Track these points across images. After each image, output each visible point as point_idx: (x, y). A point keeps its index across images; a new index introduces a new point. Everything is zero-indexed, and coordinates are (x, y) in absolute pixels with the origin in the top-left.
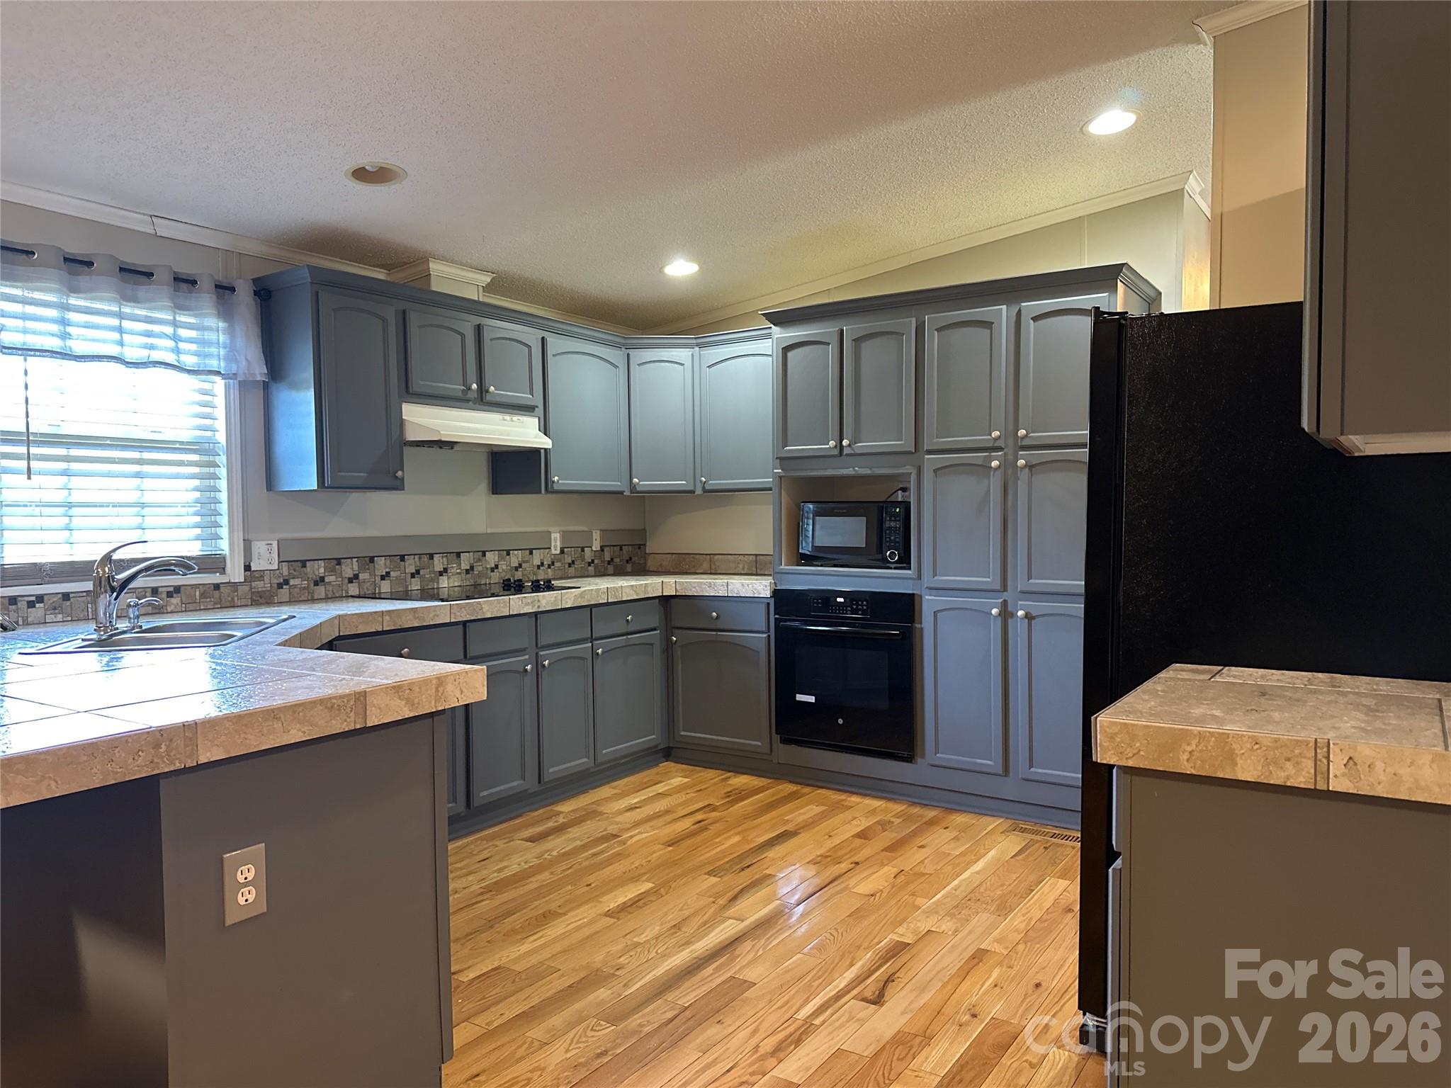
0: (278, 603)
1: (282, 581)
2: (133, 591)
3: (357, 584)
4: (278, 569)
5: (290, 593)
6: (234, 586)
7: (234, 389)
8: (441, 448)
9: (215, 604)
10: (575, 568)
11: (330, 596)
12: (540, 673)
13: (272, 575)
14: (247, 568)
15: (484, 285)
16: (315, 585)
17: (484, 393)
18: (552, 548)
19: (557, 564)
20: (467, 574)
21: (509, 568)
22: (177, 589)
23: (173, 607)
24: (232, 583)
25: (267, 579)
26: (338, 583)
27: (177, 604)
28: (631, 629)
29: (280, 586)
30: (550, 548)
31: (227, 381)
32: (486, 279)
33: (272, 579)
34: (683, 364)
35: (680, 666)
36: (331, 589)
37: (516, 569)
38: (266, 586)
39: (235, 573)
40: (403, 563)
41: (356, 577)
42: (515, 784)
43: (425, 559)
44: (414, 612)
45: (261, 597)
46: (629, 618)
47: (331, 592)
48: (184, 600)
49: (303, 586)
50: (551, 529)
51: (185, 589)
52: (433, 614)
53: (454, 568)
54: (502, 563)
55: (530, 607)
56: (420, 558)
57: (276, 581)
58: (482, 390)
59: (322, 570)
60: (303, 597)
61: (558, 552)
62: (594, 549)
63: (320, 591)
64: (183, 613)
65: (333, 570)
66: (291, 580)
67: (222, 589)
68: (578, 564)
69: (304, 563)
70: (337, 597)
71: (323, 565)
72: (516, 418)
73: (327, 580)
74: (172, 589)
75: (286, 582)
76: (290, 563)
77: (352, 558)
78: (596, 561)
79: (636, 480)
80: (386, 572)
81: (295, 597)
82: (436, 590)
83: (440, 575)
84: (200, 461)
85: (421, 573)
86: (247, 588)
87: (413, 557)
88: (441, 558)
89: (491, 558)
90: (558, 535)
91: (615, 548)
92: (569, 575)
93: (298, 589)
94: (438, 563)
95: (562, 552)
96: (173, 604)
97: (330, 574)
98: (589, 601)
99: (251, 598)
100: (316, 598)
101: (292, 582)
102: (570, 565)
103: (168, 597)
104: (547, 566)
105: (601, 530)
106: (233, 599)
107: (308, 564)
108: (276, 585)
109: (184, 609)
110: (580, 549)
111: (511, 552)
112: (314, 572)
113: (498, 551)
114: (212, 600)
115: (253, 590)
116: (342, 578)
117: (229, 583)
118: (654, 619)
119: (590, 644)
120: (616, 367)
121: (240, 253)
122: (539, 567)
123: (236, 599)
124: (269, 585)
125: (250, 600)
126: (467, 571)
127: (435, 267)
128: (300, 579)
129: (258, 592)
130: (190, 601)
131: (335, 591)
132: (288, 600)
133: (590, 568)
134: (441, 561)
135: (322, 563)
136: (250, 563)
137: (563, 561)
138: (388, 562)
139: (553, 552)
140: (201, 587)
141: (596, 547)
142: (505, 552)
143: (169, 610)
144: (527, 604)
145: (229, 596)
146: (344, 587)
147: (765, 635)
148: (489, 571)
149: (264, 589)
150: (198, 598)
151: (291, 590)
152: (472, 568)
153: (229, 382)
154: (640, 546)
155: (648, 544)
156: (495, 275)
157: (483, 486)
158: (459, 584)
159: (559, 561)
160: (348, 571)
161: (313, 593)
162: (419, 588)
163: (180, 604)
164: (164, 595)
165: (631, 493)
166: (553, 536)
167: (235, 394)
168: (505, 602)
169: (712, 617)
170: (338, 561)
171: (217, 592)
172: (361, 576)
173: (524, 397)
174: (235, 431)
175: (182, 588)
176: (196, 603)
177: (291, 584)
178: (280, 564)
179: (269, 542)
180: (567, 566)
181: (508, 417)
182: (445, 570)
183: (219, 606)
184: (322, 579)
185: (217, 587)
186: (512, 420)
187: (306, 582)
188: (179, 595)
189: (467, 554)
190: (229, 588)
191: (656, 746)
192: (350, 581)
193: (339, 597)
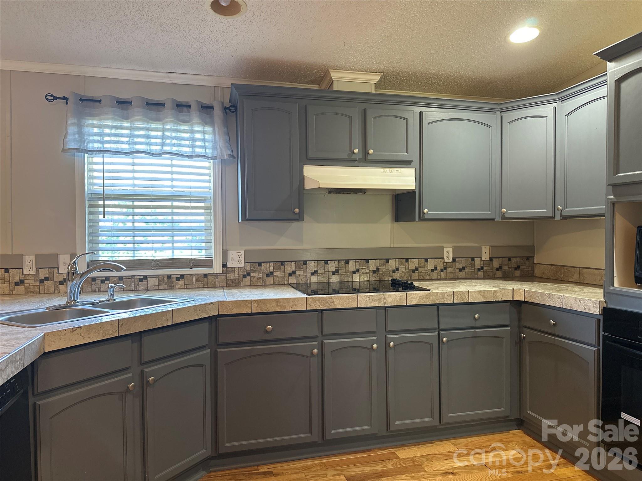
0: (243, 286)
1: (246, 273)
2: (157, 276)
3: (295, 277)
4: (244, 267)
5: (251, 281)
6: (216, 275)
7: (218, 165)
8: (356, 193)
9: (204, 285)
10: (466, 272)
11: (276, 283)
12: (387, 351)
13: (240, 270)
14: (224, 266)
15: (376, 82)
16: (267, 277)
17: (366, 154)
18: (445, 258)
19: (449, 269)
20: (373, 273)
21: (408, 270)
22: (182, 276)
23: (179, 286)
24: (215, 274)
25: (236, 273)
26: (282, 276)
27: (182, 284)
28: (478, 324)
29: (244, 276)
30: (443, 258)
31: (214, 160)
32: (376, 78)
33: (240, 272)
34: (546, 117)
35: (528, 358)
36: (277, 279)
37: (414, 271)
38: (236, 276)
39: (217, 268)
40: (327, 265)
41: (294, 273)
42: (364, 428)
43: (343, 263)
44: (277, 302)
45: (232, 282)
46: (476, 316)
47: (277, 281)
48: (186, 282)
49: (259, 277)
50: (444, 245)
51: (187, 276)
52: (292, 304)
53: (364, 269)
54: (402, 267)
55: (377, 303)
56: (339, 262)
57: (242, 274)
58: (366, 153)
59: (272, 268)
60: (259, 283)
61: (450, 261)
62: (483, 259)
63: (270, 280)
64: (186, 290)
65: (279, 268)
66: (252, 273)
67: (209, 277)
68: (468, 270)
69: (260, 264)
70: (281, 284)
71: (272, 265)
72: (396, 170)
73: (275, 274)
74: (179, 276)
75: (249, 274)
76: (251, 264)
77: (291, 261)
78: (485, 268)
79: (504, 210)
80: (315, 271)
81: (254, 283)
82: (350, 282)
83: (354, 274)
84: (205, 206)
85: (340, 272)
86: (223, 277)
87: (334, 261)
88: (354, 263)
89: (393, 264)
90: (450, 250)
91: (503, 259)
92: (460, 277)
93: (256, 279)
94: (352, 266)
95: (454, 260)
96: (180, 284)
97: (277, 270)
98: (434, 301)
99: (226, 283)
100: (267, 284)
101: (252, 274)
102: (460, 270)
103: (176, 280)
104: (440, 270)
105: (490, 246)
106: (215, 283)
107: (263, 264)
108: (242, 276)
109: (186, 287)
110: (470, 259)
111: (409, 260)
112: (266, 269)
113: (399, 259)
114: (203, 283)
115: (228, 278)
116: (285, 273)
117: (214, 274)
118: (505, 318)
119: (436, 333)
120: (489, 126)
121: (223, 87)
122: (433, 271)
123: (217, 283)
124: (238, 276)
125: (225, 284)
126: (374, 272)
127: (335, 75)
128: (257, 273)
129: (231, 279)
130: (190, 283)
131: (280, 281)
132: (250, 285)
133: (479, 273)
134: (355, 264)
135: (272, 264)
136: (227, 263)
137: (454, 267)
138: (316, 264)
139: (446, 260)
140: (196, 275)
141: (486, 257)
142: (405, 260)
143: (177, 287)
144: (374, 300)
145: (212, 281)
146: (286, 278)
147: (595, 349)
148: (391, 272)
149: (235, 278)
150: (194, 281)
151: (252, 279)
152: (378, 270)
153: (215, 161)
154: (528, 258)
155: (536, 256)
156: (382, 74)
157: (388, 217)
158: (368, 279)
159: (450, 267)
160: (289, 268)
161: (266, 281)
162: (338, 281)
163: (183, 284)
164: (174, 280)
165: (502, 219)
166: (445, 250)
167: (218, 168)
168: (353, 298)
169: (550, 324)
170: (282, 263)
171: (205, 278)
172: (298, 273)
173: (403, 155)
174: (219, 189)
175: (185, 276)
176: (193, 284)
177: (252, 276)
178: (245, 264)
179: (239, 251)
180: (458, 271)
181: (388, 170)
182: (358, 271)
183: (207, 286)
184: (272, 273)
185: (206, 276)
186: (391, 172)
187: (261, 275)
188: (184, 279)
189: (375, 260)
190: (213, 276)
191: (507, 417)
192: (290, 275)
193: (283, 284)
